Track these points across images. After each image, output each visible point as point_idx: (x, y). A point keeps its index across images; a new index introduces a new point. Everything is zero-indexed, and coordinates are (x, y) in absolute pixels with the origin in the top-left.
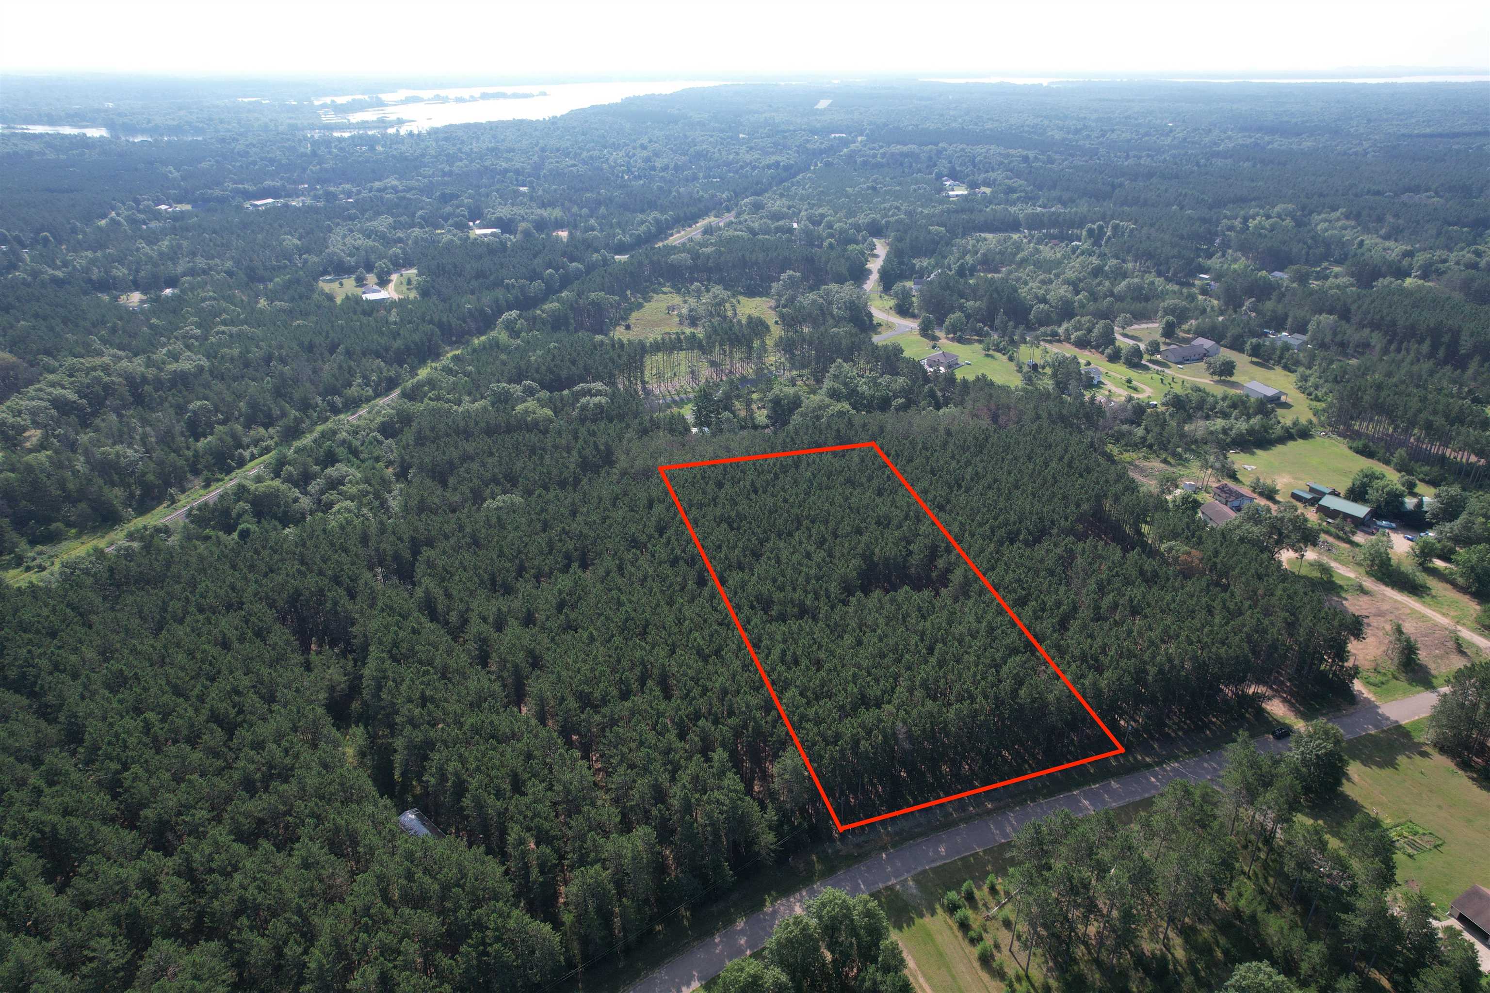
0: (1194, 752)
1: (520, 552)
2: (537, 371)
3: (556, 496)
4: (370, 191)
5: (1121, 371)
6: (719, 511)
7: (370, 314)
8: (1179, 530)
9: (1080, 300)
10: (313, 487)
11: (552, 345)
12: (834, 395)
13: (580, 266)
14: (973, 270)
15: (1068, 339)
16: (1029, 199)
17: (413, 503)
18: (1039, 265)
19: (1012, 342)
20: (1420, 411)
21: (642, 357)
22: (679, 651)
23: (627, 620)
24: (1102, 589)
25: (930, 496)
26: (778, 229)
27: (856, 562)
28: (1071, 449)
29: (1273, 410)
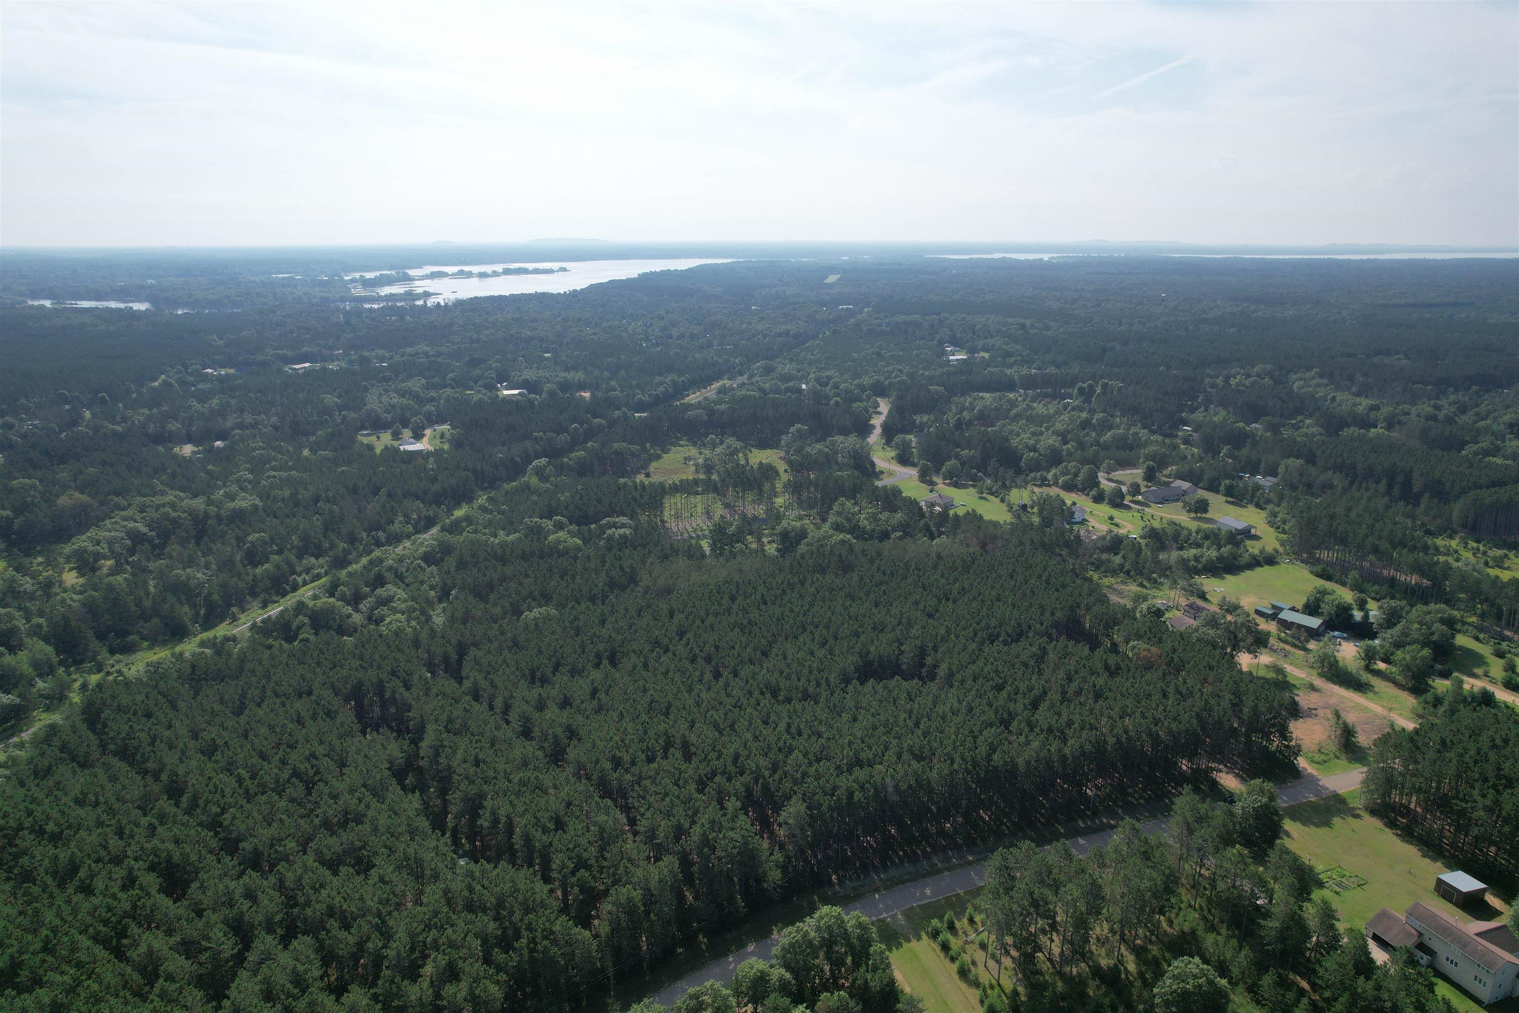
0: (1154, 816)
1: (556, 651)
2: (566, 508)
3: (588, 608)
4: (403, 356)
5: (1104, 510)
6: (732, 619)
7: (409, 462)
8: (1142, 632)
9: (1068, 449)
10: (364, 606)
11: (579, 487)
12: (838, 528)
13: (603, 422)
14: (969, 424)
15: (1056, 484)
16: (1026, 362)
17: (458, 615)
18: (1031, 419)
19: (1004, 486)
20: (1367, 536)
21: (662, 498)
22: (697, 725)
23: (652, 702)
24: (1070, 679)
25: (921, 606)
26: (787, 390)
27: (855, 658)
28: (1049, 570)
29: (1242, 541)
